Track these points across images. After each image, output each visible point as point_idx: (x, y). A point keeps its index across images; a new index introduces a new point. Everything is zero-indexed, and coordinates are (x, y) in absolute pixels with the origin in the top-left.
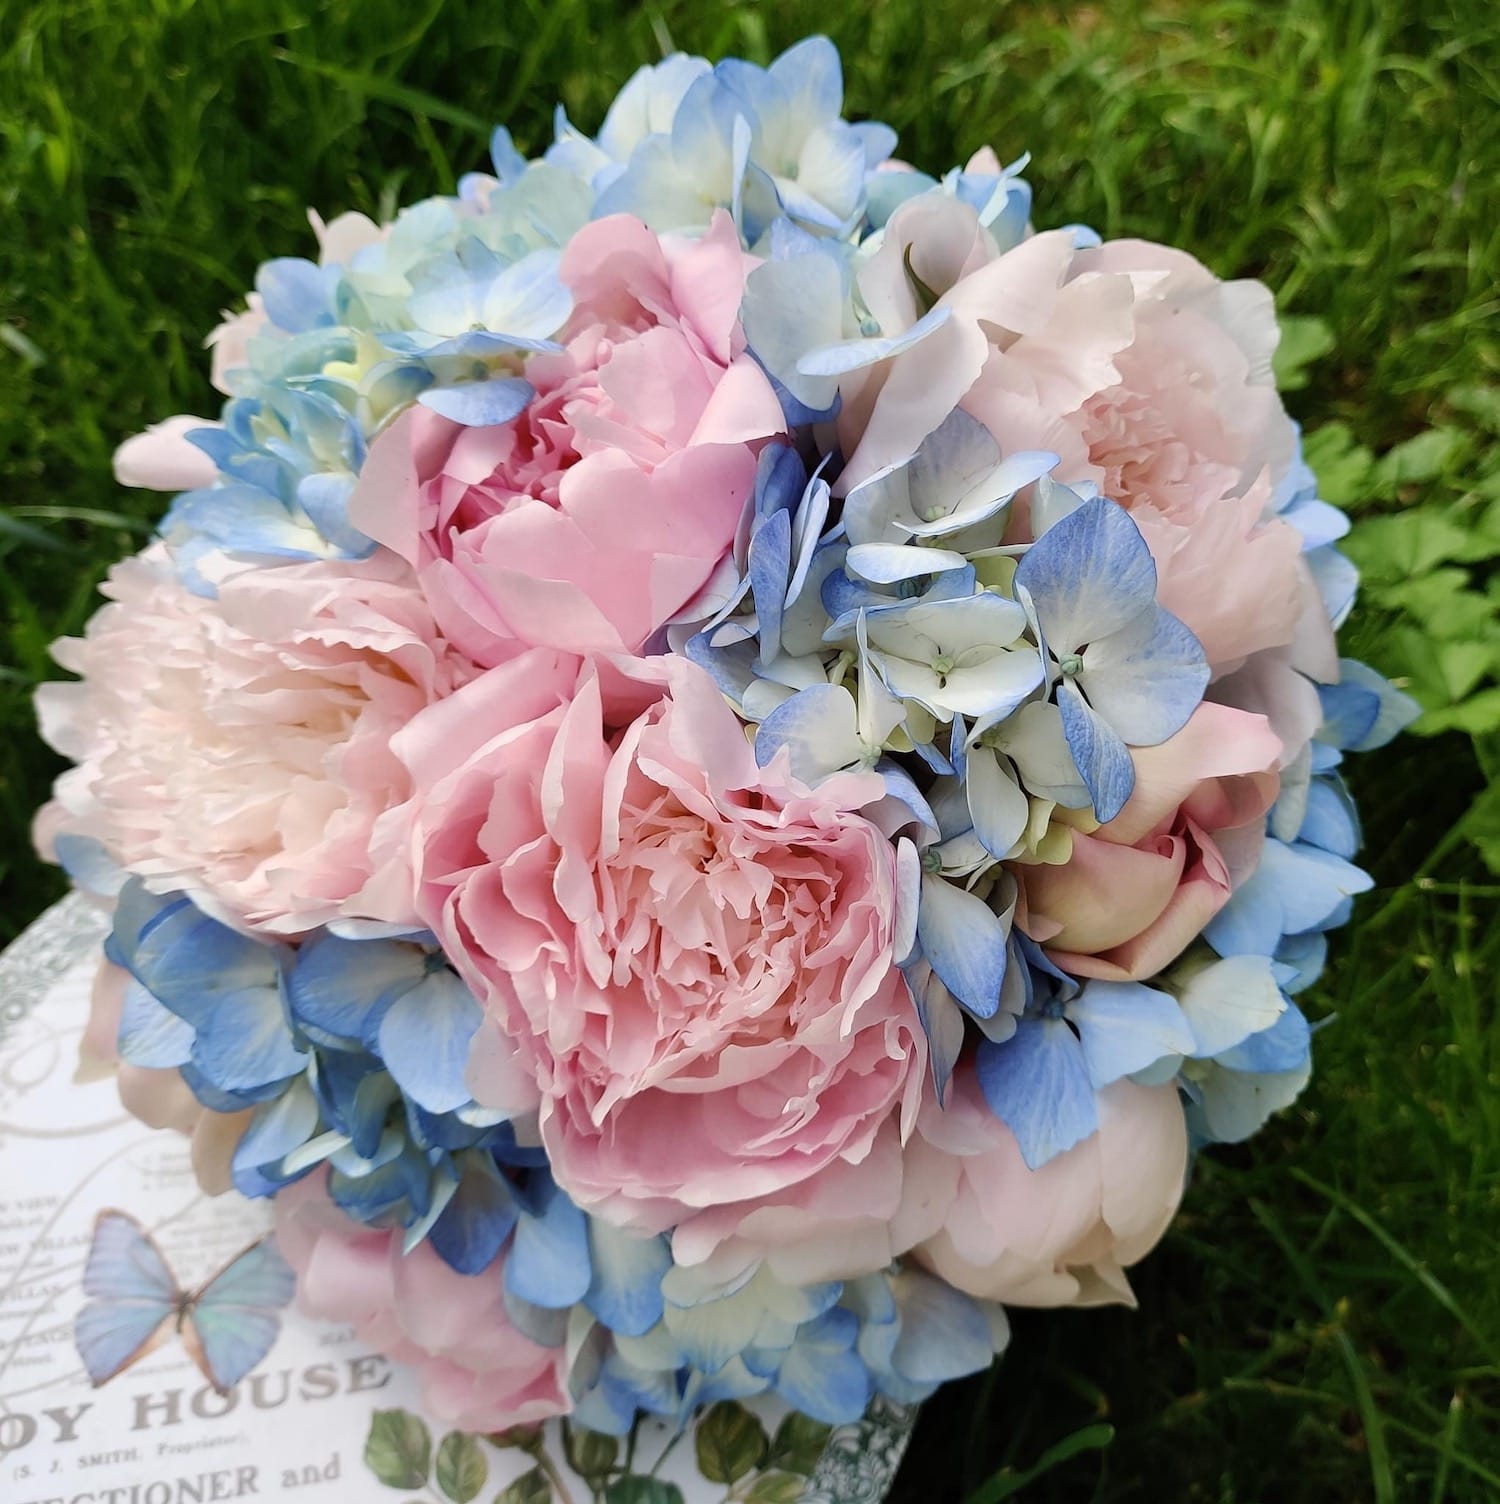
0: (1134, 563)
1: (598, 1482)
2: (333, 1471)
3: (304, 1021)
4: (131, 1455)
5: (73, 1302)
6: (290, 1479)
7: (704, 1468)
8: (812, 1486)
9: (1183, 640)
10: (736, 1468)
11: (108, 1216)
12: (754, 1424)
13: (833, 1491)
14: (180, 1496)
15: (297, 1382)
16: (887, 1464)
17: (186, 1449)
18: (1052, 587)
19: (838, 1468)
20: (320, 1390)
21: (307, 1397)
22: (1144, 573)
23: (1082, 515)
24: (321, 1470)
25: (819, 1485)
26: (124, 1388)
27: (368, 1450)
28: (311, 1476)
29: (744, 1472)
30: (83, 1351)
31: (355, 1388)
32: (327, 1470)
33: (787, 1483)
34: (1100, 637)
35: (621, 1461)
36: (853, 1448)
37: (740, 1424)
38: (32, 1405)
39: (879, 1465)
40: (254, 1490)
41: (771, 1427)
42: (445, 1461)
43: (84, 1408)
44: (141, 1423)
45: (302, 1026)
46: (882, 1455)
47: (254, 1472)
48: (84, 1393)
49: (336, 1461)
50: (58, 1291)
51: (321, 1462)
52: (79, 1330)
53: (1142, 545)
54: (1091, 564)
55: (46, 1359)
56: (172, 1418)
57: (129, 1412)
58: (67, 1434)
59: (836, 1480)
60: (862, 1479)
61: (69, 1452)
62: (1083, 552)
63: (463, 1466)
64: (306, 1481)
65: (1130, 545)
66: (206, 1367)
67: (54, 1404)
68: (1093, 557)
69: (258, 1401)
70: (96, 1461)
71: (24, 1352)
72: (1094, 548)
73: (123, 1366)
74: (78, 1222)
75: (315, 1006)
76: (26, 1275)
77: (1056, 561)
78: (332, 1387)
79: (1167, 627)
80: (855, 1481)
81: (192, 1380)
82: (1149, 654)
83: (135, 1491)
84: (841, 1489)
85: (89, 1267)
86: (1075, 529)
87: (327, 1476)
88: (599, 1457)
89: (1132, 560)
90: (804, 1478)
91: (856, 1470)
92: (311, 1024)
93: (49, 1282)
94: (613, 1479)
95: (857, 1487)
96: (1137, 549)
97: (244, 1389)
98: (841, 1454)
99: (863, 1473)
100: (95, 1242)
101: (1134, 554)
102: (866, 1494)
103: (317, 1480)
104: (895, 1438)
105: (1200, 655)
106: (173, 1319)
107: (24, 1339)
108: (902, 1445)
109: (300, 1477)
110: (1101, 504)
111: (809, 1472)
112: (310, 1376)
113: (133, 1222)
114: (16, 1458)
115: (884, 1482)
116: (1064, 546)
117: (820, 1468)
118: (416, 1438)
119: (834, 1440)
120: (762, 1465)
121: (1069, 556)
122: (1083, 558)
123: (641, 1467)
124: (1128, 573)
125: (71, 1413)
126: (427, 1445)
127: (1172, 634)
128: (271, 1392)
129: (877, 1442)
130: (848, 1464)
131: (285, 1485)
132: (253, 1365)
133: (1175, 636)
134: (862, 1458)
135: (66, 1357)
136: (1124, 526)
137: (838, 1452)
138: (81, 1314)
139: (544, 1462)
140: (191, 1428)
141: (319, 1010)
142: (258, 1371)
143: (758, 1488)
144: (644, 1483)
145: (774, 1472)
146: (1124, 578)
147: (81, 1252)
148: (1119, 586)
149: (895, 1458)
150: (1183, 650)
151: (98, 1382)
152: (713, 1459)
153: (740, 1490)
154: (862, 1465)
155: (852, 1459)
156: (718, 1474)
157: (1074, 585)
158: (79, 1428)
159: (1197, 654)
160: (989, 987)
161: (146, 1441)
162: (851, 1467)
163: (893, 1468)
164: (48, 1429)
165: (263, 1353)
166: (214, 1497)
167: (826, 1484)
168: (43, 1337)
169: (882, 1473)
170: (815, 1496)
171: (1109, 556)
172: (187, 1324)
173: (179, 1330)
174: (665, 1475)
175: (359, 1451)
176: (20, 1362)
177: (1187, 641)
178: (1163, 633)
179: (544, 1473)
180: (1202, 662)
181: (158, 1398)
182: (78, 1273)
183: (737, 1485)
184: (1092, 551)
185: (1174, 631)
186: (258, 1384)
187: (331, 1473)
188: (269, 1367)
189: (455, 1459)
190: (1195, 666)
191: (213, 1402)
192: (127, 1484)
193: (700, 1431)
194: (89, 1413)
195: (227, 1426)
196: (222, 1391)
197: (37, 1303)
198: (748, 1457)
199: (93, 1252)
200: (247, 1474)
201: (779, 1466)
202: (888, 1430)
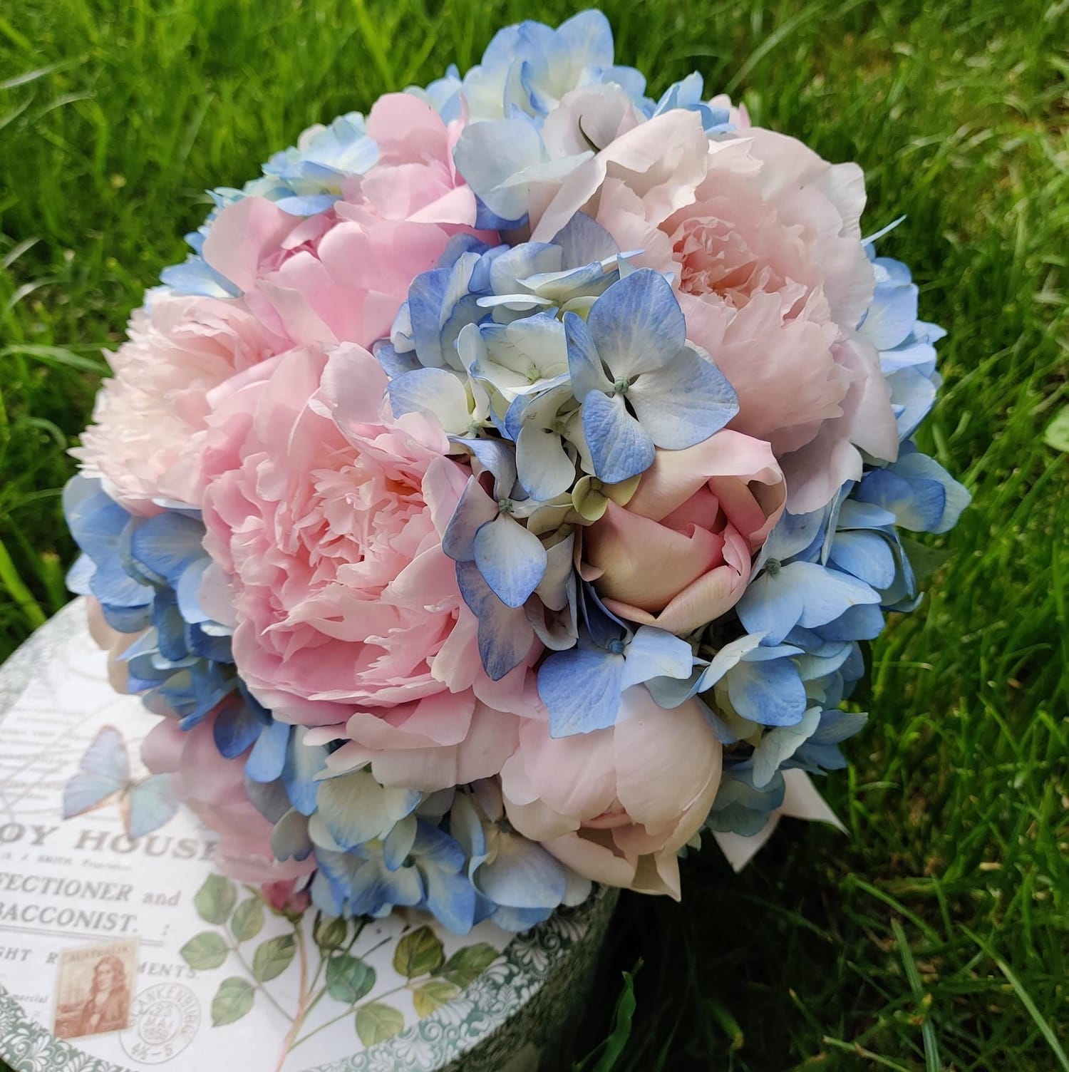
0: (669, 316)
1: (327, 952)
2: (174, 901)
3: (137, 558)
4: (68, 861)
5: (71, 770)
6: (148, 899)
7: (396, 963)
8: (464, 995)
9: (720, 385)
10: (416, 970)
11: (108, 729)
12: (439, 946)
13: (476, 1003)
14: (85, 892)
15: (173, 845)
16: (519, 997)
17: (98, 866)
18: (612, 329)
19: (485, 990)
20: (185, 853)
21: (176, 855)
22: (676, 324)
23: (634, 280)
24: (168, 898)
25: (467, 996)
26: (79, 824)
27: (199, 894)
28: (161, 900)
29: (422, 973)
30: (66, 798)
31: (205, 858)
32: (171, 899)
33: (447, 989)
34: (648, 370)
35: (345, 944)
36: (500, 980)
37: (431, 943)
38: (27, 821)
39: (513, 995)
40: (126, 899)
41: (449, 952)
42: (240, 913)
43: (54, 829)
44: (80, 845)
45: (135, 561)
46: (518, 990)
47: (130, 889)
48: (57, 821)
49: (177, 896)
50: (66, 763)
51: (170, 894)
52: (69, 786)
53: (675, 304)
54: (639, 315)
55: (44, 798)
56: (98, 847)
57: (76, 838)
58: (38, 842)
59: (481, 996)
60: (498, 1001)
61: (36, 851)
62: (634, 305)
63: (249, 921)
64: (157, 902)
65: (666, 304)
66: (127, 824)
67: (38, 823)
68: (641, 310)
69: (148, 850)
70: (48, 860)
71: (35, 791)
72: (642, 304)
73: (83, 812)
74: (90, 729)
75: (146, 552)
76: (53, 750)
77: (614, 309)
78: (192, 855)
79: (707, 374)
80: (494, 1001)
81: (117, 829)
82: (689, 390)
83: (62, 881)
84: (481, 1004)
85: (87, 754)
86: (629, 289)
87: (170, 904)
88: (333, 939)
89: (667, 314)
90: (459, 989)
91: (497, 994)
92: (141, 561)
93: (64, 757)
94: (337, 954)
95: (493, 1006)
96: (671, 306)
97: (143, 841)
98: (490, 982)
99: (500, 997)
100: (96, 741)
101: (669, 310)
102: (498, 1011)
103: (163, 903)
104: (531, 982)
105: (732, 398)
106: (120, 793)
107: (38, 784)
108: (535, 988)
109: (155, 899)
110: (649, 273)
111: (464, 987)
112: (182, 844)
113: (119, 735)
114: (6, 848)
115: (514, 1007)
116: (619, 300)
117: (473, 986)
118: (229, 895)
119: (490, 971)
120: (434, 973)
121: (624, 307)
122: (633, 310)
123: (356, 952)
124: (664, 322)
125: (46, 830)
126: (233, 903)
127: (710, 379)
128: (158, 847)
129: (517, 981)
130: (493, 989)
131: (145, 901)
132: (153, 829)
133: (713, 382)
134: (503, 988)
135: (55, 799)
136: (663, 290)
137: (488, 980)
138: (74, 778)
139: (298, 932)
140: (107, 856)
141: (148, 555)
142: (155, 833)
143: (427, 986)
144: (353, 961)
145: (441, 979)
146: (662, 326)
147: (86, 745)
148: (658, 332)
149: (526, 995)
150: (719, 392)
151: (67, 817)
152: (405, 960)
153: (416, 983)
154: (502, 992)
155: (497, 987)
156: (405, 970)
157: (626, 329)
158: (47, 840)
159: (729, 397)
160: (522, 590)
161: (79, 856)
162: (495, 992)
163: (523, 1002)
164: (30, 836)
165: (161, 824)
166: (103, 897)
167: (472, 997)
168: (48, 786)
169: (515, 1001)
170: (463, 1002)
171: (651, 310)
172: (127, 798)
173: (121, 799)
174: (370, 961)
175: (193, 895)
176: (31, 796)
177: (723, 386)
178: (702, 378)
179: (296, 938)
180: (733, 402)
181: (95, 834)
182: (79, 756)
183: (413, 980)
184: (640, 305)
185: (713, 377)
186: (152, 841)
187: (173, 901)
188: (161, 833)
189: (246, 914)
190: (726, 405)
191: (124, 844)
192: (59, 877)
193: (402, 941)
194: (55, 833)
195: (125, 860)
196: (132, 839)
197: (53, 766)
198: (428, 965)
199: (93, 746)
200: (126, 889)
201: (446, 977)
202: (528, 976)
